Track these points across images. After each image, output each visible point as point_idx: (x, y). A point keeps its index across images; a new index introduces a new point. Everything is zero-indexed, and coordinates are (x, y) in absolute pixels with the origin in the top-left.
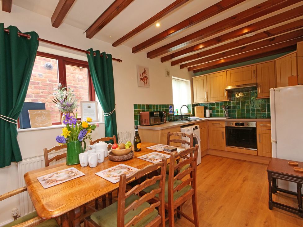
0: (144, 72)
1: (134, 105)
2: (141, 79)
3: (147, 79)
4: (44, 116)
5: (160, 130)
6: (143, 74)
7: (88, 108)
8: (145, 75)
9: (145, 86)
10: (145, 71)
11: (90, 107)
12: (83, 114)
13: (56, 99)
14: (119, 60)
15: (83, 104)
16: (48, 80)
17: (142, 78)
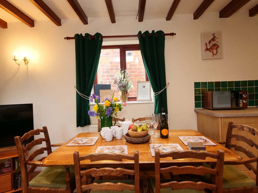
0: (213, 39)
1: (195, 83)
2: (207, 49)
3: (218, 48)
4: (109, 95)
5: (221, 118)
6: (210, 42)
7: (143, 87)
8: (214, 43)
9: (213, 58)
10: (214, 37)
11: (145, 87)
12: (139, 93)
13: (115, 81)
14: (172, 34)
15: (139, 84)
16: (129, 65)
17: (209, 47)
